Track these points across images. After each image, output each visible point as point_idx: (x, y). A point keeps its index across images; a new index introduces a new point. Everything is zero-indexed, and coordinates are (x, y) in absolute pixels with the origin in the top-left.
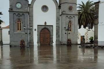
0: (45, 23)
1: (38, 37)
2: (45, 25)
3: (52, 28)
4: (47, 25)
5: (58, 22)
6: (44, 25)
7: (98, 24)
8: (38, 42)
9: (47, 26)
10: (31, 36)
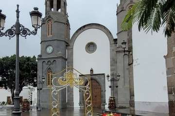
0: (92, 70)
1: (80, 95)
2: (92, 74)
3: (103, 79)
4: (94, 73)
5: (113, 67)
6: (90, 73)
7: (132, 63)
8: (80, 104)
9: (95, 75)
10: (71, 94)
